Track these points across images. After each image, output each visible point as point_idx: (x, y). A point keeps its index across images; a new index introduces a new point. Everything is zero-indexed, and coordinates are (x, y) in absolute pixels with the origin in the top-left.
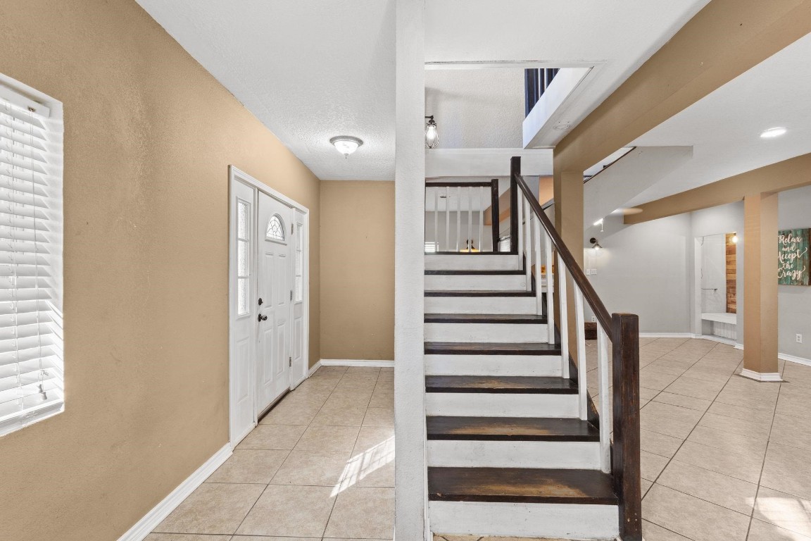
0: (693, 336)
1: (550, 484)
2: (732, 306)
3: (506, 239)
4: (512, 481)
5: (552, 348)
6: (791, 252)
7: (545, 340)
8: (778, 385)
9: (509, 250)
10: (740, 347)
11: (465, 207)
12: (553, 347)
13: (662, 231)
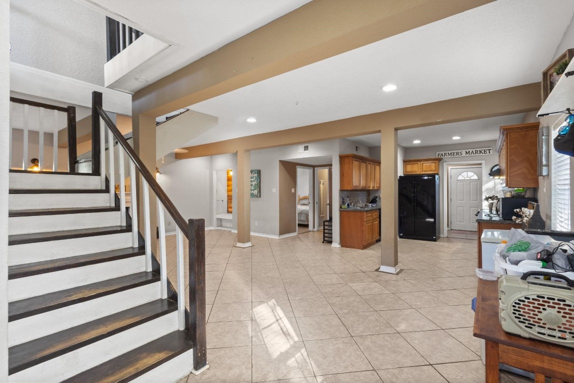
0: (212, 228)
1: (144, 358)
2: (230, 210)
3: (85, 161)
4: (110, 372)
5: (136, 251)
6: (254, 181)
7: (130, 245)
8: (250, 248)
9: (91, 172)
10: (236, 231)
11: (34, 126)
12: (138, 249)
13: (196, 166)
